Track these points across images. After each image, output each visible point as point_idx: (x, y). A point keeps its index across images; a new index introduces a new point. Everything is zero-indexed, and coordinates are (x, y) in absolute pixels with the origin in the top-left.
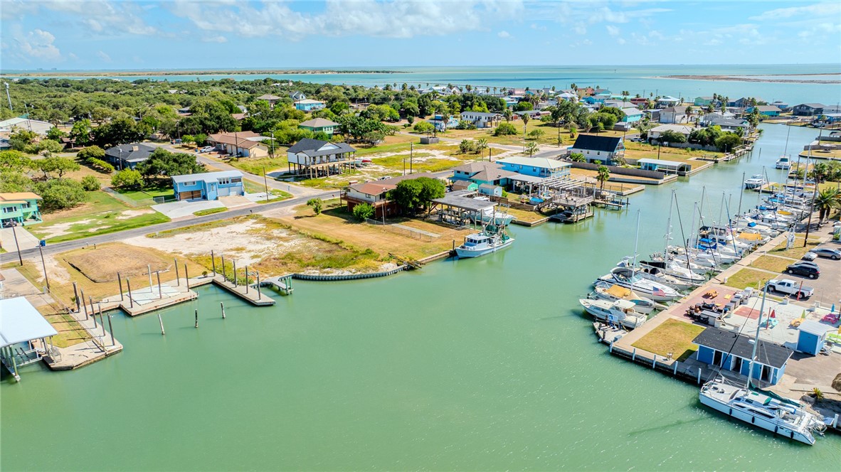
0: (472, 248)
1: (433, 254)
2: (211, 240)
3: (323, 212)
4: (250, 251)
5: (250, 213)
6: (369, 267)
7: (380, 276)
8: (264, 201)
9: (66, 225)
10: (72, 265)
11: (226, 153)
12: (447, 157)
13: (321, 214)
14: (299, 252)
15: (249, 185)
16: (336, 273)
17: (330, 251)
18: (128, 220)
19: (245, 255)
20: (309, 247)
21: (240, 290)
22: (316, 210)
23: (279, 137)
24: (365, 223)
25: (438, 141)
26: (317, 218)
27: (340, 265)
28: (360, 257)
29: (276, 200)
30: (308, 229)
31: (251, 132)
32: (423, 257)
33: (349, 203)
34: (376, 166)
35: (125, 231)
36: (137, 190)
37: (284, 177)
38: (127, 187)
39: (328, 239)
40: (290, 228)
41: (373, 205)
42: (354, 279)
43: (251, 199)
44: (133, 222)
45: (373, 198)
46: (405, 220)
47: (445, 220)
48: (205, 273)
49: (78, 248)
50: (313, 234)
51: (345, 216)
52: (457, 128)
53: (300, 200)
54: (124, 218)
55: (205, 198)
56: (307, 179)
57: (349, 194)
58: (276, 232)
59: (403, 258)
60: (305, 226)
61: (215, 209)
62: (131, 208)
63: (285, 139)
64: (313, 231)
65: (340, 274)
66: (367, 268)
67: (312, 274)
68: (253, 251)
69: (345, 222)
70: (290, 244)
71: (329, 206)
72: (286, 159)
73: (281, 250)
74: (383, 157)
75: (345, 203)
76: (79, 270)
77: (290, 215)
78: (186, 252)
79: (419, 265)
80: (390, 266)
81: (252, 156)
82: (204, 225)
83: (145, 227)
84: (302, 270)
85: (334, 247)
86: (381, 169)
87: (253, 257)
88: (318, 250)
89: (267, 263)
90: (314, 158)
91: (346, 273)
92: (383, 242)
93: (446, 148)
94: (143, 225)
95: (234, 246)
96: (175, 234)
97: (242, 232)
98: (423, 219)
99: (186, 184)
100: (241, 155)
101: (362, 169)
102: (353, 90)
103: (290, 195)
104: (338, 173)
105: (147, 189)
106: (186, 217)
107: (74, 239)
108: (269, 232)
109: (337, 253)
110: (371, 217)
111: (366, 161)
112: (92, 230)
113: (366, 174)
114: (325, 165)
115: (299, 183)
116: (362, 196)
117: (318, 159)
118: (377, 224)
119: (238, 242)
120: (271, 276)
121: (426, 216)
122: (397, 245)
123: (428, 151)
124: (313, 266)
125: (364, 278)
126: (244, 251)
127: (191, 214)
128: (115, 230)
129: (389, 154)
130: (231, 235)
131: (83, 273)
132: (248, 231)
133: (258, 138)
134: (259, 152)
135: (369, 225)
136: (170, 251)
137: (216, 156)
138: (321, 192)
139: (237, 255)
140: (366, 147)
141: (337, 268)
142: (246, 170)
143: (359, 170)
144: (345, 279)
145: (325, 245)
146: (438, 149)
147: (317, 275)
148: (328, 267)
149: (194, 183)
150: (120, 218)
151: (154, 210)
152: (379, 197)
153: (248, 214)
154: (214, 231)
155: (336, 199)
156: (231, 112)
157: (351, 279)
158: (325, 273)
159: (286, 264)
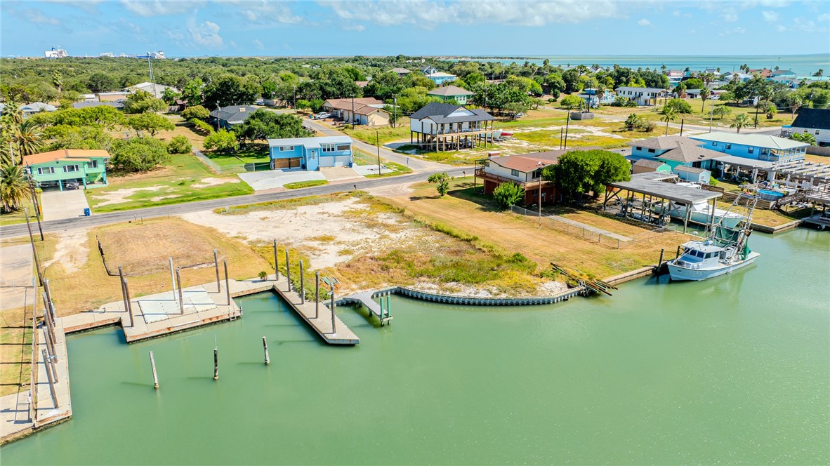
0: (695, 265)
1: (627, 271)
2: (294, 221)
3: (449, 193)
4: (340, 243)
5: (353, 189)
6: (521, 286)
7: (539, 304)
8: (375, 176)
9: (130, 192)
10: (99, 244)
11: (343, 120)
12: (607, 134)
13: (446, 195)
14: (411, 250)
15: (359, 156)
16: (466, 292)
17: (457, 253)
18: (203, 189)
19: (332, 248)
20: (426, 243)
21: (307, 309)
22: (441, 190)
23: (404, 105)
24: (509, 212)
25: (592, 117)
26: (442, 200)
27: (474, 280)
28: (505, 265)
29: (389, 174)
30: (427, 216)
31: (372, 99)
32: (610, 275)
33: (487, 182)
34: (519, 141)
35: (193, 202)
36: (231, 155)
37: (404, 149)
38: (221, 152)
39: (455, 232)
40: (402, 212)
41: (522, 187)
42: (496, 305)
43: (360, 172)
44: (208, 191)
45: (522, 176)
46: (568, 212)
47: (631, 215)
48: (263, 274)
49: (124, 221)
50: (434, 224)
51: (479, 200)
52: (613, 105)
53: (420, 176)
54: (201, 186)
55: (304, 167)
56: (432, 151)
57: (487, 170)
58: (382, 217)
59: (576, 274)
60: (423, 211)
61: (313, 182)
62: (214, 174)
63: (410, 106)
64: (434, 218)
65: (472, 296)
66: (516, 287)
67: (426, 291)
68: (344, 243)
69: (482, 209)
70: (398, 235)
71: (458, 186)
72: (408, 128)
73: (385, 244)
74: (525, 131)
75: (480, 182)
76: (102, 254)
77: (405, 194)
78: (252, 238)
79: (607, 290)
80: (554, 288)
81: (370, 124)
82: (292, 201)
83: (219, 199)
84: (410, 281)
85: (464, 246)
86: (525, 144)
87: (341, 253)
88: (439, 250)
89: (359, 265)
90: (442, 125)
91: (482, 294)
92: (540, 243)
93: (604, 124)
94: (217, 197)
95: (320, 234)
96: (251, 210)
97: (336, 213)
98: (596, 211)
99: (282, 148)
100: (359, 122)
101: (501, 143)
102: (489, 66)
103: (409, 169)
104: (470, 147)
105: (243, 155)
106: (275, 189)
107: (129, 208)
108: (373, 216)
109: (467, 257)
110: (519, 203)
111: (506, 134)
112: (156, 199)
113: (506, 149)
114: (455, 136)
115: (421, 156)
116: (507, 173)
117: (447, 127)
118: (528, 214)
119: (328, 227)
120: (362, 288)
121: (600, 207)
122: (562, 250)
123: (581, 127)
124: (429, 277)
125: (512, 305)
126: (332, 242)
127: (281, 186)
128: (182, 201)
129: (533, 129)
130: (321, 216)
131: (104, 259)
132: (345, 212)
133: (380, 105)
134: (379, 120)
135: (515, 215)
136: (234, 234)
137: (331, 122)
138: (448, 167)
139: (321, 247)
140: (504, 121)
141: (468, 283)
142: (361, 139)
143: (497, 144)
144: (480, 305)
145: (449, 241)
146: (594, 126)
147: (434, 292)
148: (454, 280)
149: (292, 148)
150: (197, 186)
151: (240, 179)
152: (531, 175)
153: (351, 190)
154: (301, 209)
155: (469, 178)
156: (356, 79)
157: (490, 305)
158: (447, 289)
159: (387, 268)
